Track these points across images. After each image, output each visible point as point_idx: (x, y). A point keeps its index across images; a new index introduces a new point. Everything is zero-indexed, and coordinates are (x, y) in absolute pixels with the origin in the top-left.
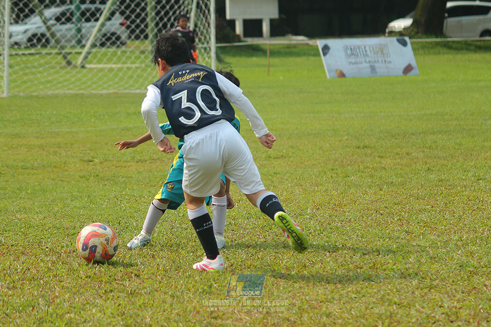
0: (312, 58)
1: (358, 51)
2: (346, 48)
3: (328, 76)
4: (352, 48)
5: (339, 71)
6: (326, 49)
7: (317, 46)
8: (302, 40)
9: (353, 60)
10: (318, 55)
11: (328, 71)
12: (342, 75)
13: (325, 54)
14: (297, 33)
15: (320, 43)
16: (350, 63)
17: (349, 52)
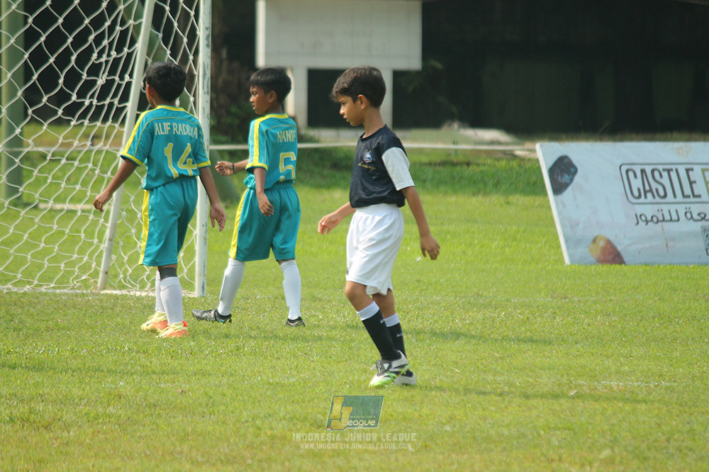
0: (519, 200)
1: (665, 181)
2: (628, 172)
3: (567, 260)
4: (648, 170)
5: (602, 244)
6: (563, 171)
7: (537, 161)
8: (492, 143)
9: (649, 211)
10: (537, 188)
11: (566, 241)
12: (612, 255)
13: (559, 189)
14: (478, 122)
15: (544, 152)
16: (639, 218)
17: (637, 183)
